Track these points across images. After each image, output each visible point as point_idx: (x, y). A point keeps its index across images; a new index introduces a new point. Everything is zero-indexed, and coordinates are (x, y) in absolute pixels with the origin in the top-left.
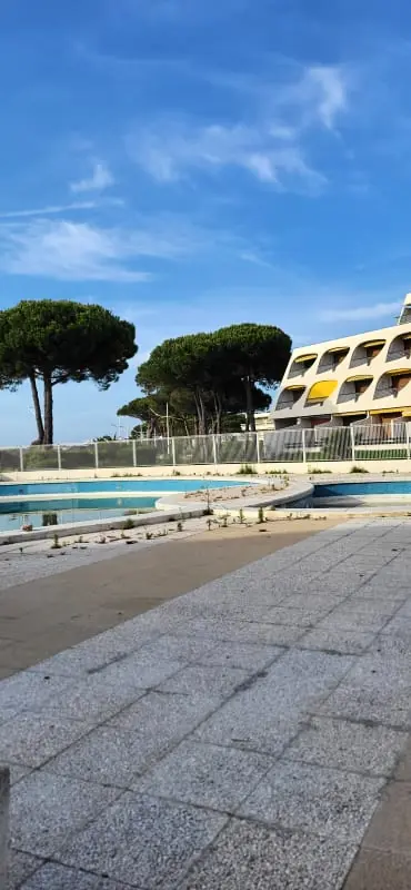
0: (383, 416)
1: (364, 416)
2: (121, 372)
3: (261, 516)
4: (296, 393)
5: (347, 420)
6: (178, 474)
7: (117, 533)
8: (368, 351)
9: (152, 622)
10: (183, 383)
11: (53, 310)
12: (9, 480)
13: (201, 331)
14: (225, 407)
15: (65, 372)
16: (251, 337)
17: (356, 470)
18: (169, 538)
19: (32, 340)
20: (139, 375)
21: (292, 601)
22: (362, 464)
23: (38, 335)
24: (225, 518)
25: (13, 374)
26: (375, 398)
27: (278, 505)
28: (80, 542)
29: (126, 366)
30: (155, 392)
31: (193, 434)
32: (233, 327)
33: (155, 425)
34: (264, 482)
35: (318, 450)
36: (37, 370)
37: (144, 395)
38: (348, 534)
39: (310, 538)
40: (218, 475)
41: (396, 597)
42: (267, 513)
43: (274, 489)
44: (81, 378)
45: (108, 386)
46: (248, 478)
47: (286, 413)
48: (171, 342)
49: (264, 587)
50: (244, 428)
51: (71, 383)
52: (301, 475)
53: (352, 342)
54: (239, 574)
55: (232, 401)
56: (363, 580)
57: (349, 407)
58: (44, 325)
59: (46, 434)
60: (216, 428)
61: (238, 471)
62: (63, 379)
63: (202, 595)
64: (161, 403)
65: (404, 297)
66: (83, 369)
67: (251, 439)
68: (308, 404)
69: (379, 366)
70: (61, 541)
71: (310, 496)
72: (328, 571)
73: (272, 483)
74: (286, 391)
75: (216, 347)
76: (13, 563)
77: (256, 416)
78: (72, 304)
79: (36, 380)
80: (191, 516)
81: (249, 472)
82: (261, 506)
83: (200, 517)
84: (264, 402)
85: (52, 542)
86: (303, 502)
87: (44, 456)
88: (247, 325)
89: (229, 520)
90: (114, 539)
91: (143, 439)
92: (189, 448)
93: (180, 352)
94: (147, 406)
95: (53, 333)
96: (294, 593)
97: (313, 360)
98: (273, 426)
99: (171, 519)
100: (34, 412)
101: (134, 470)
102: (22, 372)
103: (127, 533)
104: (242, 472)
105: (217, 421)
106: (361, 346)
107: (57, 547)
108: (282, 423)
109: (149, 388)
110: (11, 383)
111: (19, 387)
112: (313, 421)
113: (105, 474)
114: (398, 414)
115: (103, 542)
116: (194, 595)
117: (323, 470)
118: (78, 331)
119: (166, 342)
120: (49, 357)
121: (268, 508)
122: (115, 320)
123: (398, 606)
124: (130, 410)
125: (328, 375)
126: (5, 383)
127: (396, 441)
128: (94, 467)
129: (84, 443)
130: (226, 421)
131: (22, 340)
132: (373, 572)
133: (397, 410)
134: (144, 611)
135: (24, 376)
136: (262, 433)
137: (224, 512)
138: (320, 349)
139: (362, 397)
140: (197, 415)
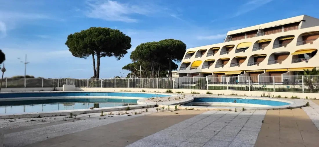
0: (218, 74)
1: (211, 74)
2: (125, 54)
3: (176, 108)
4: (187, 64)
5: (205, 75)
6: (144, 91)
7: (124, 112)
8: (214, 51)
9: (139, 145)
10: (147, 59)
11: (101, 30)
12: (83, 90)
13: (154, 41)
14: (161, 68)
15: (105, 53)
16: (172, 44)
17: (208, 93)
18: (143, 114)
19: (94, 41)
20: (131, 55)
21: (190, 140)
22: (210, 91)
23: (96, 39)
24: (163, 108)
25: (86, 53)
26: (215, 67)
27: (182, 104)
28: (111, 114)
29: (127, 52)
30: (136, 62)
31: (150, 77)
32: (166, 40)
33: (136, 73)
34: (176, 96)
35: (194, 85)
36: (95, 52)
37: (132, 63)
38: (208, 116)
39: (195, 117)
40: (159, 92)
41: (228, 140)
42: (178, 107)
43: (180, 98)
44: (110, 55)
45: (120, 59)
46: (169, 94)
47: (183, 71)
48: (143, 44)
49: (179, 134)
50: (167, 76)
51: (107, 57)
52: (189, 94)
53: (208, 47)
54: (170, 129)
55: (164, 66)
56: (215, 133)
57: (206, 70)
58: (99, 36)
59: (97, 75)
60: (158, 75)
61: (166, 91)
62: (104, 55)
63: (157, 136)
64: (139, 66)
65: (227, 33)
66: (111, 52)
67: (170, 80)
68: (191, 69)
69: (217, 56)
70: (104, 114)
71: (192, 101)
72: (202, 129)
73: (179, 96)
74: (184, 63)
75: (159, 47)
76: (87, 120)
77: (172, 72)
78: (109, 29)
79: (94, 55)
80: (150, 107)
81: (170, 92)
82: (176, 104)
83: (153, 107)
84: (175, 67)
85: (101, 114)
86: (190, 104)
87: (96, 83)
88: (171, 40)
89: (165, 109)
90: (123, 114)
91: (131, 78)
92: (148, 82)
93: (146, 48)
94: (133, 66)
95: (101, 39)
96: (191, 137)
97: (194, 53)
98: (178, 76)
99: (143, 107)
100: (93, 67)
101: (128, 89)
102: (90, 53)
103: (128, 112)
104: (167, 92)
105: (158, 73)
106: (211, 49)
107: (102, 116)
108: (182, 75)
109: (134, 60)
110: (85, 56)
111: (88, 58)
112: (193, 75)
113: (118, 90)
114: (224, 74)
115: (119, 115)
116: (154, 136)
117: (196, 92)
118: (110, 38)
119: (141, 44)
120: (100, 48)
121: (179, 105)
122: (124, 35)
123: (229, 143)
124: (127, 67)
125: (199, 59)
126: (83, 56)
127: (222, 83)
128: (114, 87)
129: (110, 79)
130: (162, 73)
131: (91, 41)
132: (219, 131)
133: (223, 72)
134: (136, 140)
135: (90, 54)
136: (174, 78)
137: (162, 106)
138: (196, 49)
139: (211, 67)
140: (151, 70)
